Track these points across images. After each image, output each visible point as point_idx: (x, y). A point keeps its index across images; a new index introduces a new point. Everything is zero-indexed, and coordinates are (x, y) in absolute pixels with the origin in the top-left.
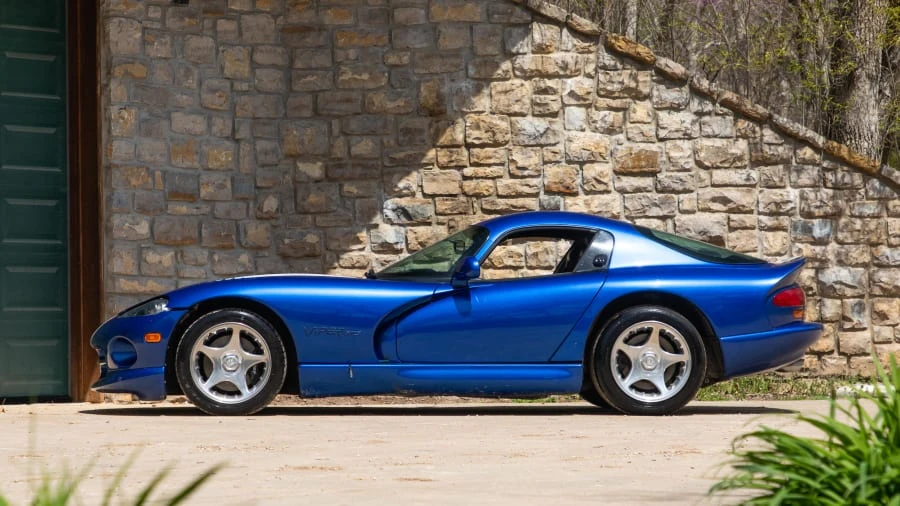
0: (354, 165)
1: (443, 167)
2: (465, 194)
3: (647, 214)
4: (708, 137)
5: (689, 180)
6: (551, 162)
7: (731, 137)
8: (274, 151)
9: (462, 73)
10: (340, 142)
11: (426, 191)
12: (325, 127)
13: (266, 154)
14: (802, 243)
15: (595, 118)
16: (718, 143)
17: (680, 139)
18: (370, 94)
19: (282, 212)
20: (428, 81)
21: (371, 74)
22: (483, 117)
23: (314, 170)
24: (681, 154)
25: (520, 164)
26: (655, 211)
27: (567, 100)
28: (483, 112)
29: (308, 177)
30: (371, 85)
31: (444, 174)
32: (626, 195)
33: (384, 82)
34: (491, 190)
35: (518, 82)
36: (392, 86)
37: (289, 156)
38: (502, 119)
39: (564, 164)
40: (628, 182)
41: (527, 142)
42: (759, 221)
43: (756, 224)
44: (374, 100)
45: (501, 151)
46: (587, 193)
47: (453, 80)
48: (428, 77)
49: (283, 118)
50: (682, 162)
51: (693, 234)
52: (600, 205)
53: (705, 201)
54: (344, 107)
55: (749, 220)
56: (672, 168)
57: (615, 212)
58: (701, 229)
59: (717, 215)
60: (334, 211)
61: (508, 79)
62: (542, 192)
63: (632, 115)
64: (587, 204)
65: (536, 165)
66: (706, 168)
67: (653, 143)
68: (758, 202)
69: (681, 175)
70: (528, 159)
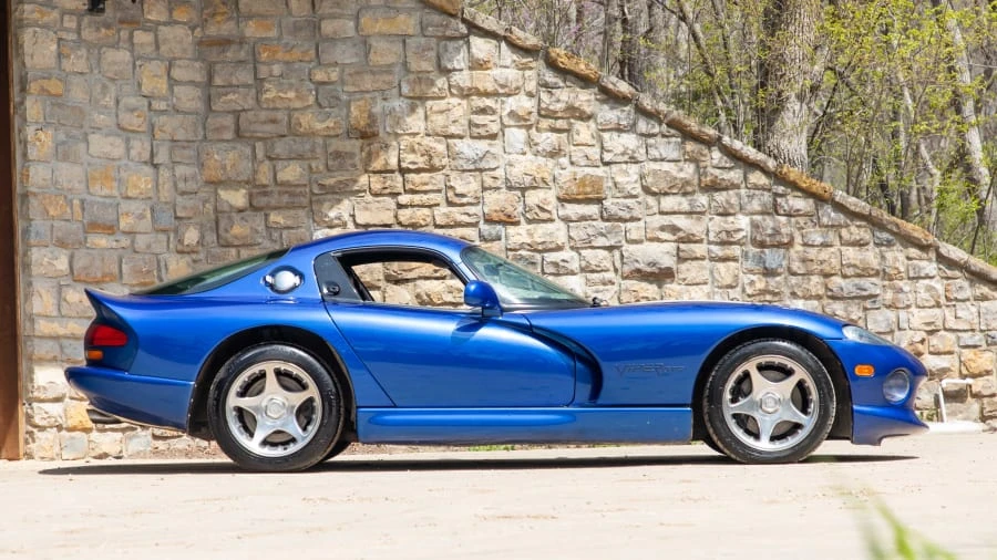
0: (280, 193)
1: (376, 195)
2: (400, 223)
3: (594, 244)
4: (655, 160)
5: (636, 206)
6: (490, 188)
7: (679, 161)
8: (194, 177)
9: (395, 91)
10: (265, 168)
11: (359, 221)
12: (248, 151)
13: (186, 180)
14: (754, 274)
15: (537, 140)
16: (666, 166)
17: (626, 163)
18: (296, 115)
19: (203, 245)
20: (359, 100)
21: (297, 91)
22: (418, 139)
23: (237, 198)
24: (627, 179)
25: (459, 191)
26: (601, 241)
27: (507, 121)
28: (418, 134)
29: (231, 206)
30: (298, 104)
31: (378, 202)
32: (571, 224)
33: (311, 100)
34: (429, 220)
35: (455, 101)
36: (320, 105)
37: (209, 183)
38: (439, 142)
39: (504, 190)
40: (573, 210)
41: (465, 167)
42: (709, 251)
43: (706, 254)
44: (302, 121)
45: (439, 176)
46: (530, 222)
47: (385, 99)
48: (358, 96)
49: (201, 141)
50: (629, 187)
51: (641, 266)
52: (545, 234)
53: (653, 229)
54: (269, 128)
55: (699, 249)
56: (618, 195)
57: (560, 243)
58: (651, 260)
59: (665, 244)
60: (259, 244)
61: (443, 98)
62: (482, 222)
63: (576, 137)
64: (530, 234)
65: (476, 192)
66: (654, 194)
67: (597, 167)
68: (708, 231)
69: (630, 202)
70: (467, 185)
